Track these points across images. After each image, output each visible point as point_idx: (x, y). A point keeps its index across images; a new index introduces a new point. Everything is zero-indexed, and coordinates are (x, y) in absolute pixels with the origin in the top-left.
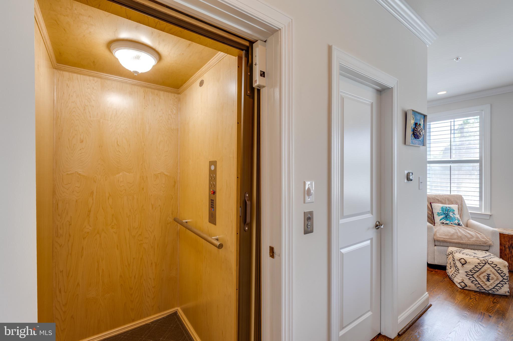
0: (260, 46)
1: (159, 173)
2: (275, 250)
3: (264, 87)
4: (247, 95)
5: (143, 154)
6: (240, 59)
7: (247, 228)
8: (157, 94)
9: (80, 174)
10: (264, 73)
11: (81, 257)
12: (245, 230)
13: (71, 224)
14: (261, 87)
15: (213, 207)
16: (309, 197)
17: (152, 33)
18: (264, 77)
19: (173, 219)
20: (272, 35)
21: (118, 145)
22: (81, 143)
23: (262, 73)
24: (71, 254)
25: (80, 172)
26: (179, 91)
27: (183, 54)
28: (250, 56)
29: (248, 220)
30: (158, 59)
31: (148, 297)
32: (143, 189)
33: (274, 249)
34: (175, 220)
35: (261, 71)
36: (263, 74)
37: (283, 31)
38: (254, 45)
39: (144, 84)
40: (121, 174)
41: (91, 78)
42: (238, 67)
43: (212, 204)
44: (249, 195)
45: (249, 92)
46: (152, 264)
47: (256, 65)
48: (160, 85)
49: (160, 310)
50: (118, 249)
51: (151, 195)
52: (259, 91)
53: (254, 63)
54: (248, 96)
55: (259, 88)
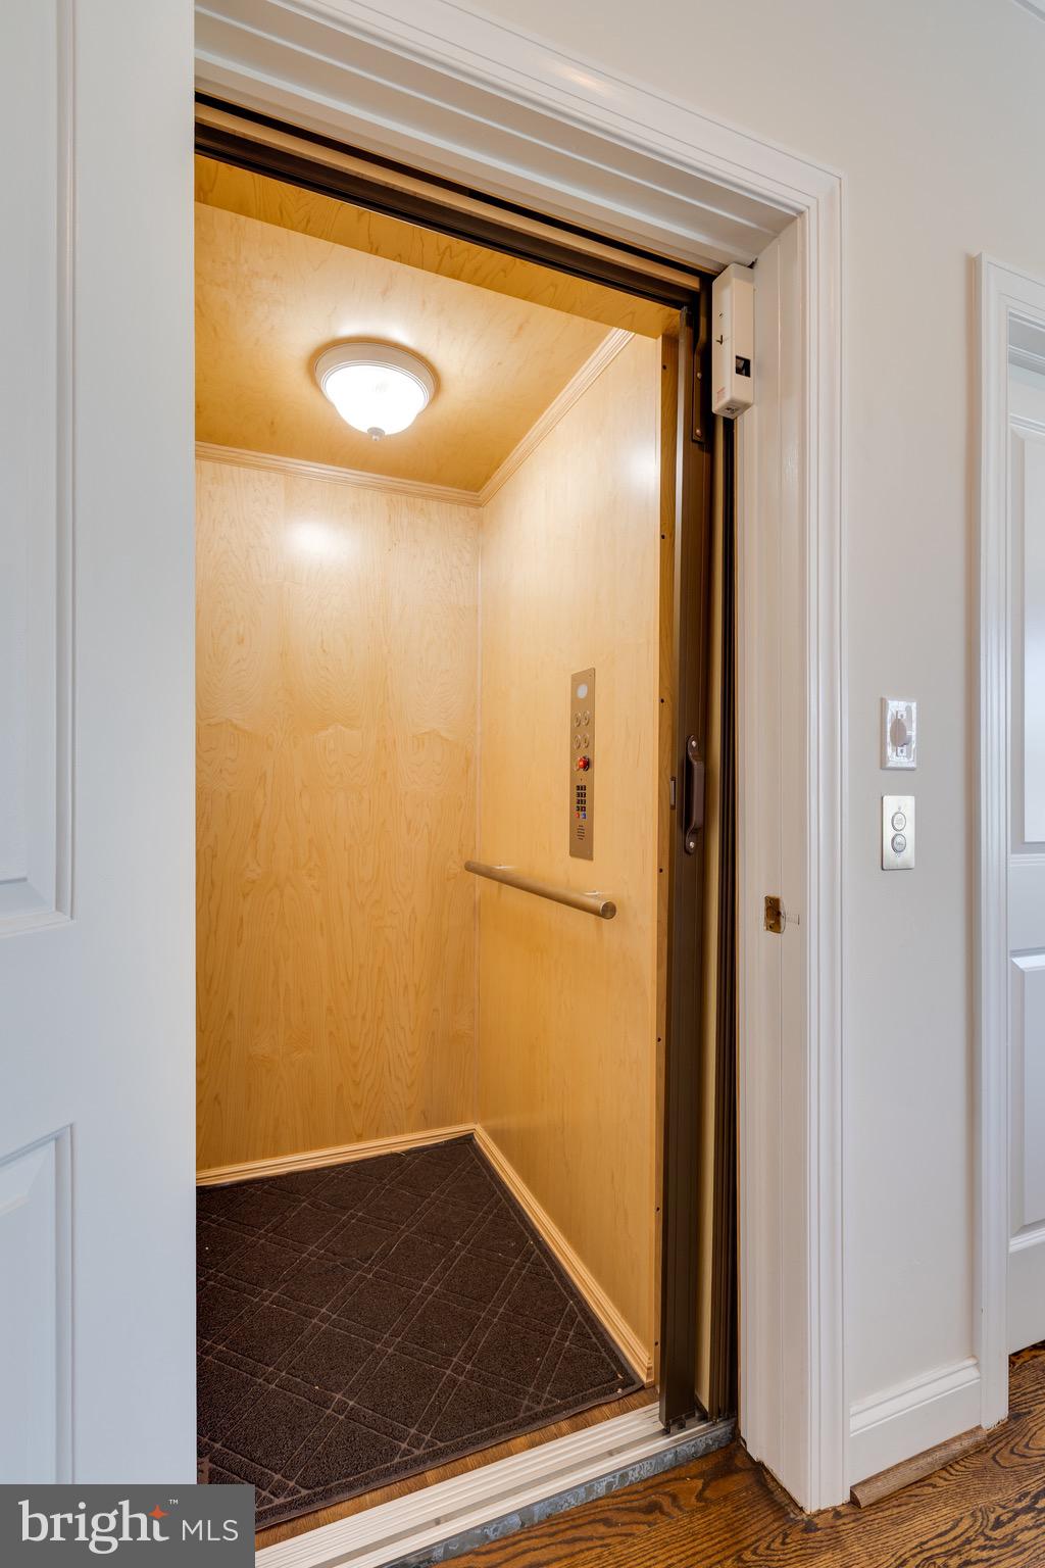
0: (734, 280)
1: (425, 733)
2: (786, 907)
3: (746, 406)
4: (694, 441)
5: (386, 678)
6: (670, 342)
7: (692, 844)
8: (422, 509)
9: (236, 727)
10: (747, 363)
11: (239, 945)
12: (687, 851)
13: (216, 856)
14: (737, 410)
15: (583, 809)
16: (899, 751)
17: (424, 303)
18: (748, 374)
19: (463, 864)
20: (776, 237)
21: (324, 651)
22: (239, 643)
23: (742, 363)
24: (215, 932)
25: (235, 721)
26: (479, 496)
27: (499, 364)
28: (703, 321)
29: (697, 817)
30: (433, 390)
31: (398, 1079)
32: (385, 774)
33: (781, 905)
34: (471, 868)
35: (737, 357)
36: (744, 367)
37: (811, 219)
38: (715, 284)
39: (391, 483)
40: (330, 730)
41: (263, 474)
42: (664, 367)
43: (581, 798)
44: (698, 744)
45: (698, 431)
46: (406, 987)
47: (721, 343)
48: (431, 482)
49: (427, 1123)
50: (322, 934)
51: (406, 793)
52: (729, 425)
53: (715, 337)
54: (697, 445)
55: (729, 416)
